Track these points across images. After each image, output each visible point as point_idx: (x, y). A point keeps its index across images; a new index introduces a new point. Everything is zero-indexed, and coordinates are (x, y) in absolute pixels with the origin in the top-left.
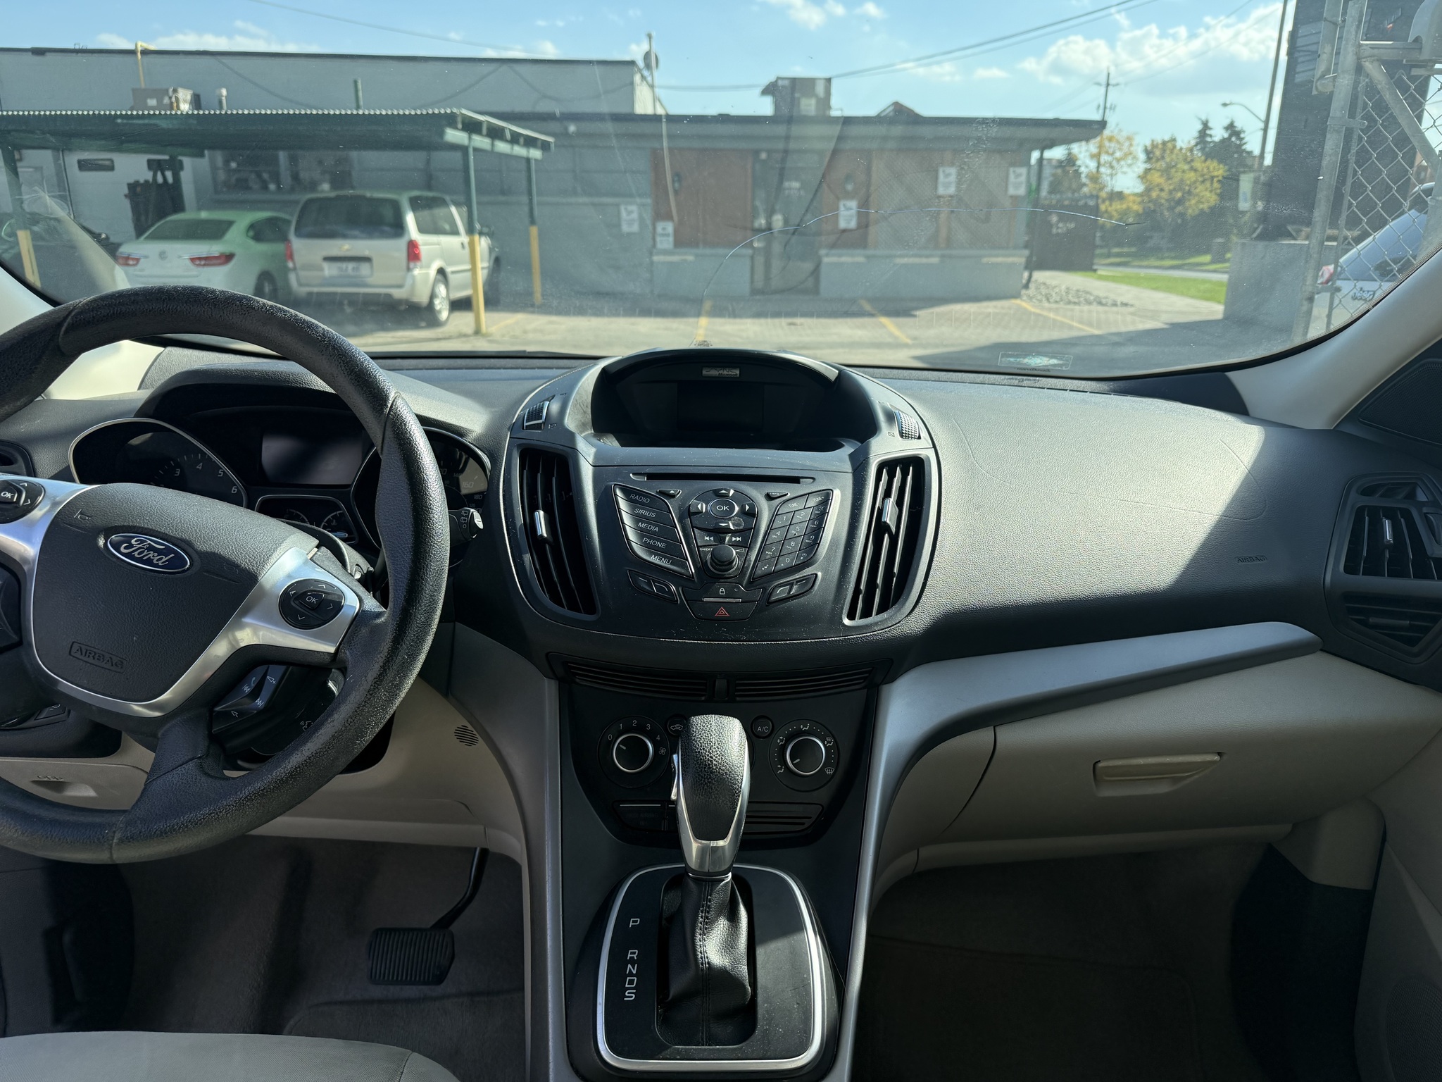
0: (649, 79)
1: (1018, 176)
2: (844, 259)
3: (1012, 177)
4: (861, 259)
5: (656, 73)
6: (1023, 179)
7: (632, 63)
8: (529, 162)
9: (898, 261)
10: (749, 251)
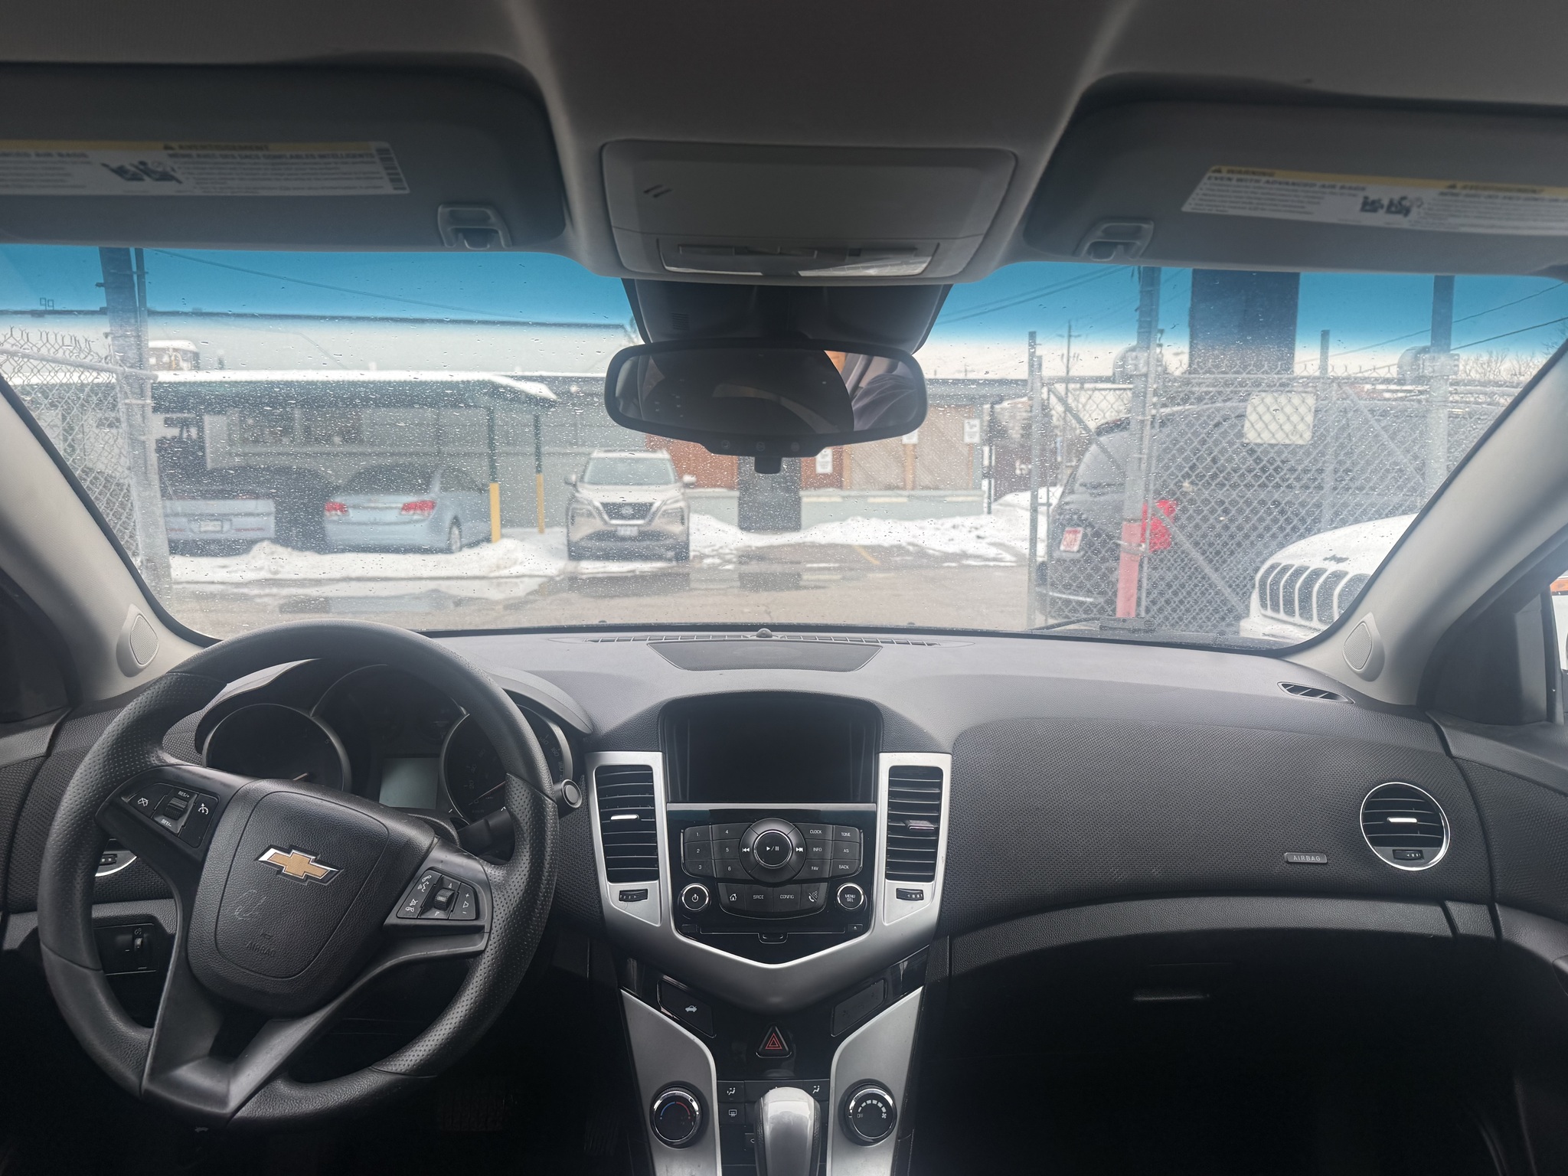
1: (972, 427)
2: (822, 500)
3: (967, 428)
4: (839, 500)
6: (977, 429)
8: (537, 419)
9: (871, 500)
10: (737, 493)
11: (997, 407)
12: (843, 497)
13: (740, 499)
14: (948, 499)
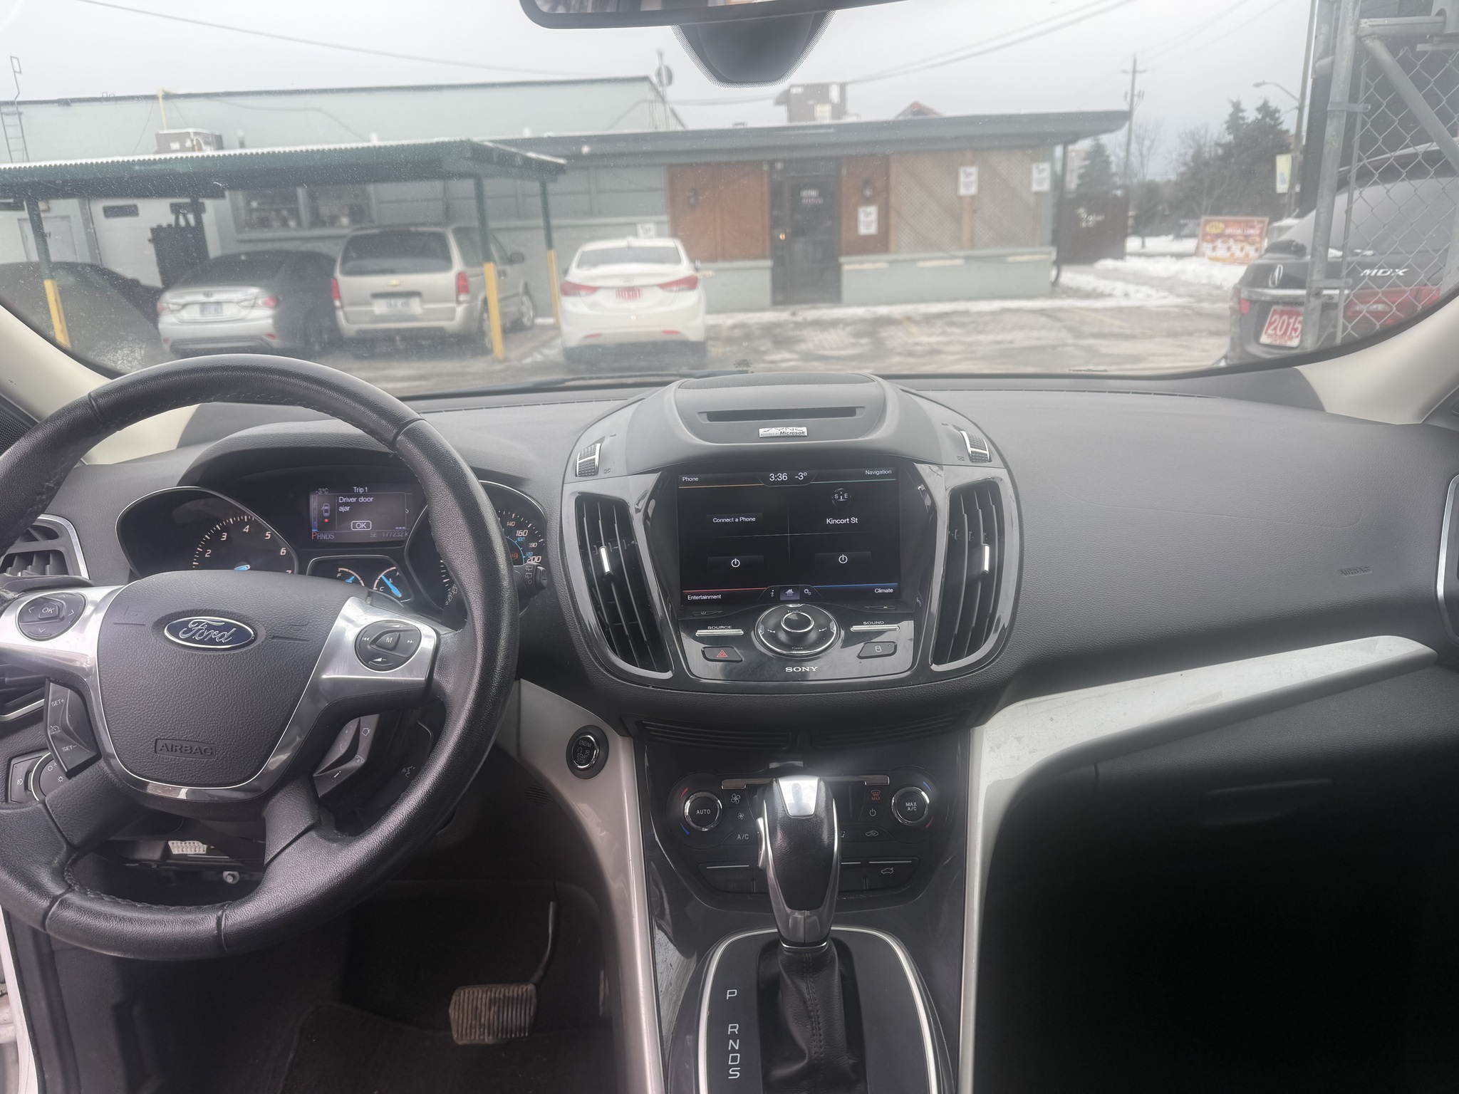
0: (664, 94)
1: (1042, 171)
2: (866, 266)
3: (1035, 175)
4: (884, 266)
5: (671, 90)
6: (1047, 174)
7: (645, 79)
8: (544, 186)
9: (921, 264)
10: (769, 263)
11: (1071, 147)
12: (891, 262)
13: (773, 269)
14: (1011, 259)
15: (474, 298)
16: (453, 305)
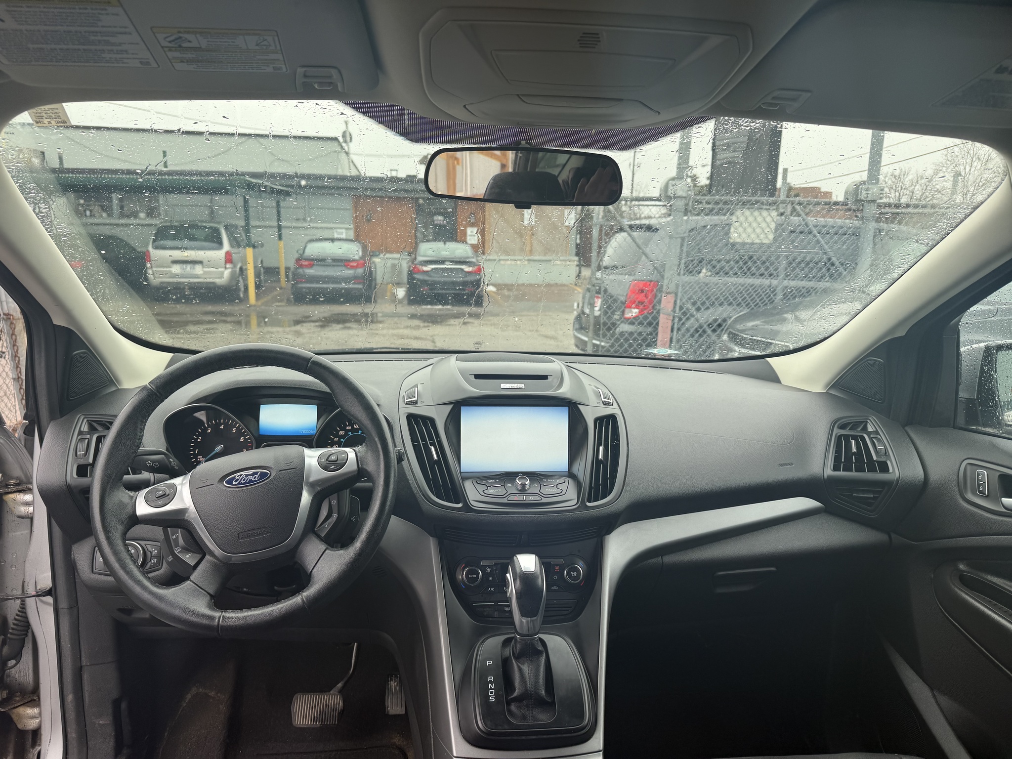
0: (346, 148)
1: (570, 214)
3: (566, 215)
5: (351, 145)
6: (573, 216)
7: (336, 139)
8: (279, 202)
9: (503, 262)
14: (554, 262)
15: (235, 266)
16: (222, 270)
